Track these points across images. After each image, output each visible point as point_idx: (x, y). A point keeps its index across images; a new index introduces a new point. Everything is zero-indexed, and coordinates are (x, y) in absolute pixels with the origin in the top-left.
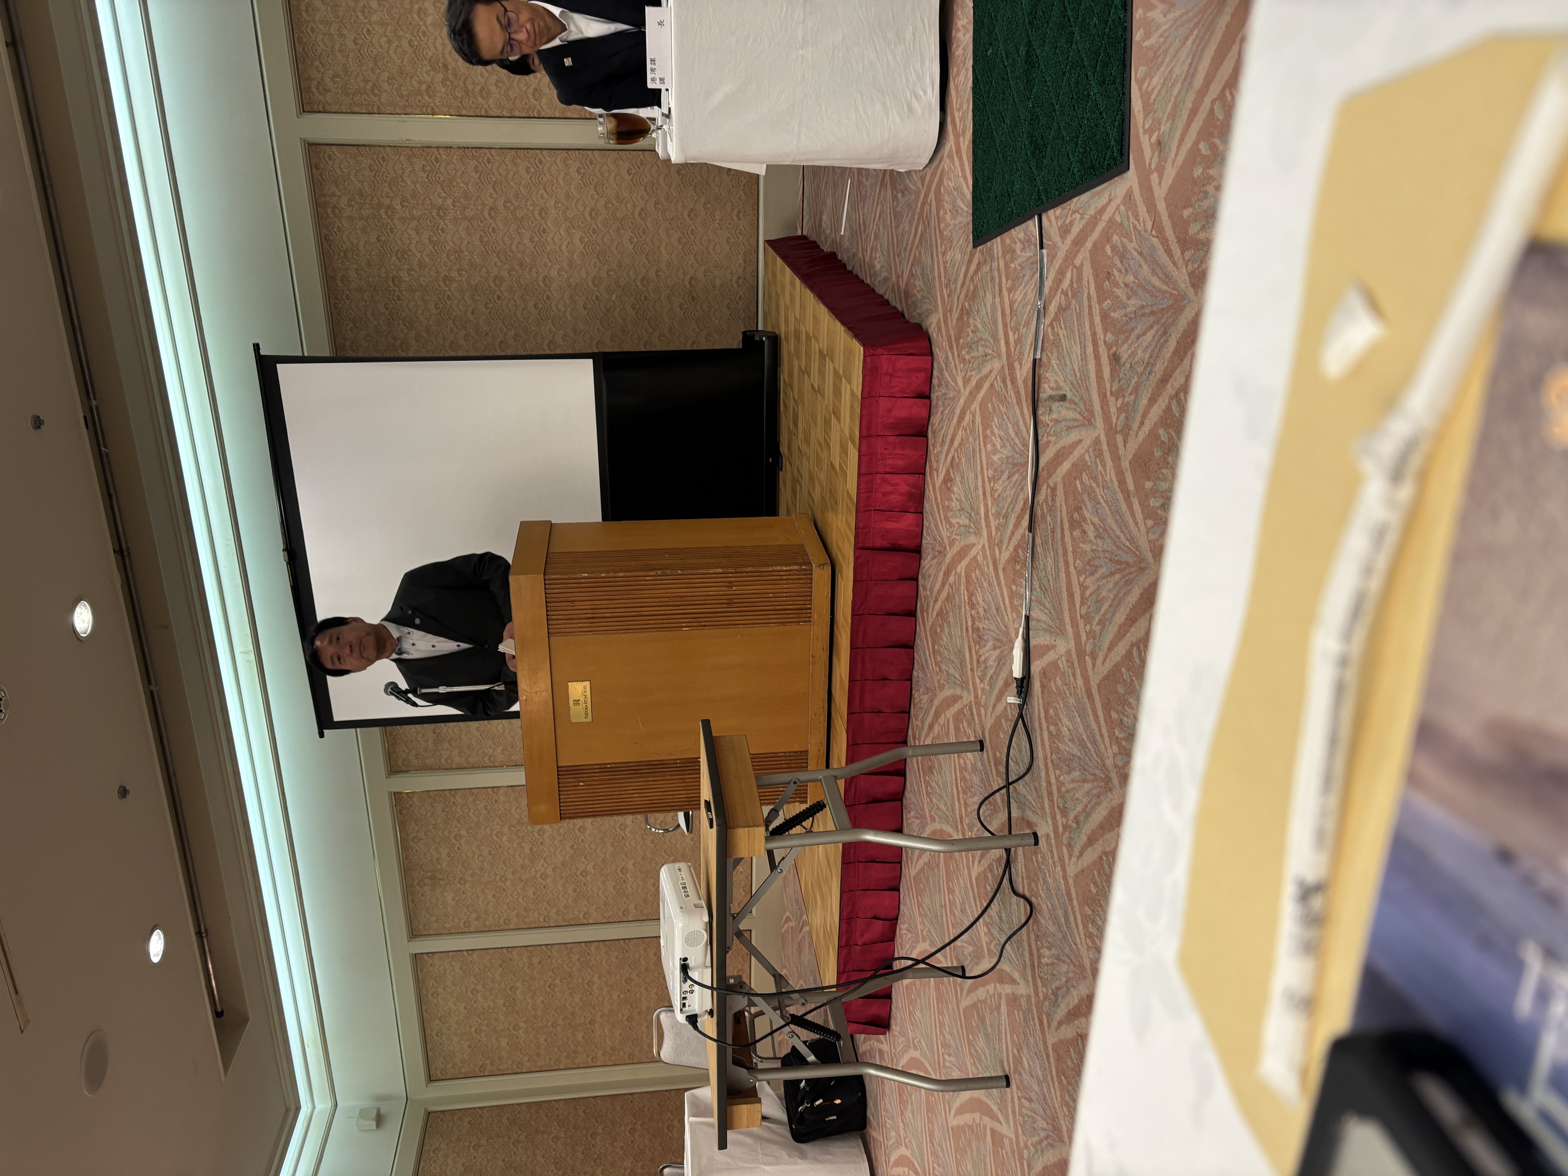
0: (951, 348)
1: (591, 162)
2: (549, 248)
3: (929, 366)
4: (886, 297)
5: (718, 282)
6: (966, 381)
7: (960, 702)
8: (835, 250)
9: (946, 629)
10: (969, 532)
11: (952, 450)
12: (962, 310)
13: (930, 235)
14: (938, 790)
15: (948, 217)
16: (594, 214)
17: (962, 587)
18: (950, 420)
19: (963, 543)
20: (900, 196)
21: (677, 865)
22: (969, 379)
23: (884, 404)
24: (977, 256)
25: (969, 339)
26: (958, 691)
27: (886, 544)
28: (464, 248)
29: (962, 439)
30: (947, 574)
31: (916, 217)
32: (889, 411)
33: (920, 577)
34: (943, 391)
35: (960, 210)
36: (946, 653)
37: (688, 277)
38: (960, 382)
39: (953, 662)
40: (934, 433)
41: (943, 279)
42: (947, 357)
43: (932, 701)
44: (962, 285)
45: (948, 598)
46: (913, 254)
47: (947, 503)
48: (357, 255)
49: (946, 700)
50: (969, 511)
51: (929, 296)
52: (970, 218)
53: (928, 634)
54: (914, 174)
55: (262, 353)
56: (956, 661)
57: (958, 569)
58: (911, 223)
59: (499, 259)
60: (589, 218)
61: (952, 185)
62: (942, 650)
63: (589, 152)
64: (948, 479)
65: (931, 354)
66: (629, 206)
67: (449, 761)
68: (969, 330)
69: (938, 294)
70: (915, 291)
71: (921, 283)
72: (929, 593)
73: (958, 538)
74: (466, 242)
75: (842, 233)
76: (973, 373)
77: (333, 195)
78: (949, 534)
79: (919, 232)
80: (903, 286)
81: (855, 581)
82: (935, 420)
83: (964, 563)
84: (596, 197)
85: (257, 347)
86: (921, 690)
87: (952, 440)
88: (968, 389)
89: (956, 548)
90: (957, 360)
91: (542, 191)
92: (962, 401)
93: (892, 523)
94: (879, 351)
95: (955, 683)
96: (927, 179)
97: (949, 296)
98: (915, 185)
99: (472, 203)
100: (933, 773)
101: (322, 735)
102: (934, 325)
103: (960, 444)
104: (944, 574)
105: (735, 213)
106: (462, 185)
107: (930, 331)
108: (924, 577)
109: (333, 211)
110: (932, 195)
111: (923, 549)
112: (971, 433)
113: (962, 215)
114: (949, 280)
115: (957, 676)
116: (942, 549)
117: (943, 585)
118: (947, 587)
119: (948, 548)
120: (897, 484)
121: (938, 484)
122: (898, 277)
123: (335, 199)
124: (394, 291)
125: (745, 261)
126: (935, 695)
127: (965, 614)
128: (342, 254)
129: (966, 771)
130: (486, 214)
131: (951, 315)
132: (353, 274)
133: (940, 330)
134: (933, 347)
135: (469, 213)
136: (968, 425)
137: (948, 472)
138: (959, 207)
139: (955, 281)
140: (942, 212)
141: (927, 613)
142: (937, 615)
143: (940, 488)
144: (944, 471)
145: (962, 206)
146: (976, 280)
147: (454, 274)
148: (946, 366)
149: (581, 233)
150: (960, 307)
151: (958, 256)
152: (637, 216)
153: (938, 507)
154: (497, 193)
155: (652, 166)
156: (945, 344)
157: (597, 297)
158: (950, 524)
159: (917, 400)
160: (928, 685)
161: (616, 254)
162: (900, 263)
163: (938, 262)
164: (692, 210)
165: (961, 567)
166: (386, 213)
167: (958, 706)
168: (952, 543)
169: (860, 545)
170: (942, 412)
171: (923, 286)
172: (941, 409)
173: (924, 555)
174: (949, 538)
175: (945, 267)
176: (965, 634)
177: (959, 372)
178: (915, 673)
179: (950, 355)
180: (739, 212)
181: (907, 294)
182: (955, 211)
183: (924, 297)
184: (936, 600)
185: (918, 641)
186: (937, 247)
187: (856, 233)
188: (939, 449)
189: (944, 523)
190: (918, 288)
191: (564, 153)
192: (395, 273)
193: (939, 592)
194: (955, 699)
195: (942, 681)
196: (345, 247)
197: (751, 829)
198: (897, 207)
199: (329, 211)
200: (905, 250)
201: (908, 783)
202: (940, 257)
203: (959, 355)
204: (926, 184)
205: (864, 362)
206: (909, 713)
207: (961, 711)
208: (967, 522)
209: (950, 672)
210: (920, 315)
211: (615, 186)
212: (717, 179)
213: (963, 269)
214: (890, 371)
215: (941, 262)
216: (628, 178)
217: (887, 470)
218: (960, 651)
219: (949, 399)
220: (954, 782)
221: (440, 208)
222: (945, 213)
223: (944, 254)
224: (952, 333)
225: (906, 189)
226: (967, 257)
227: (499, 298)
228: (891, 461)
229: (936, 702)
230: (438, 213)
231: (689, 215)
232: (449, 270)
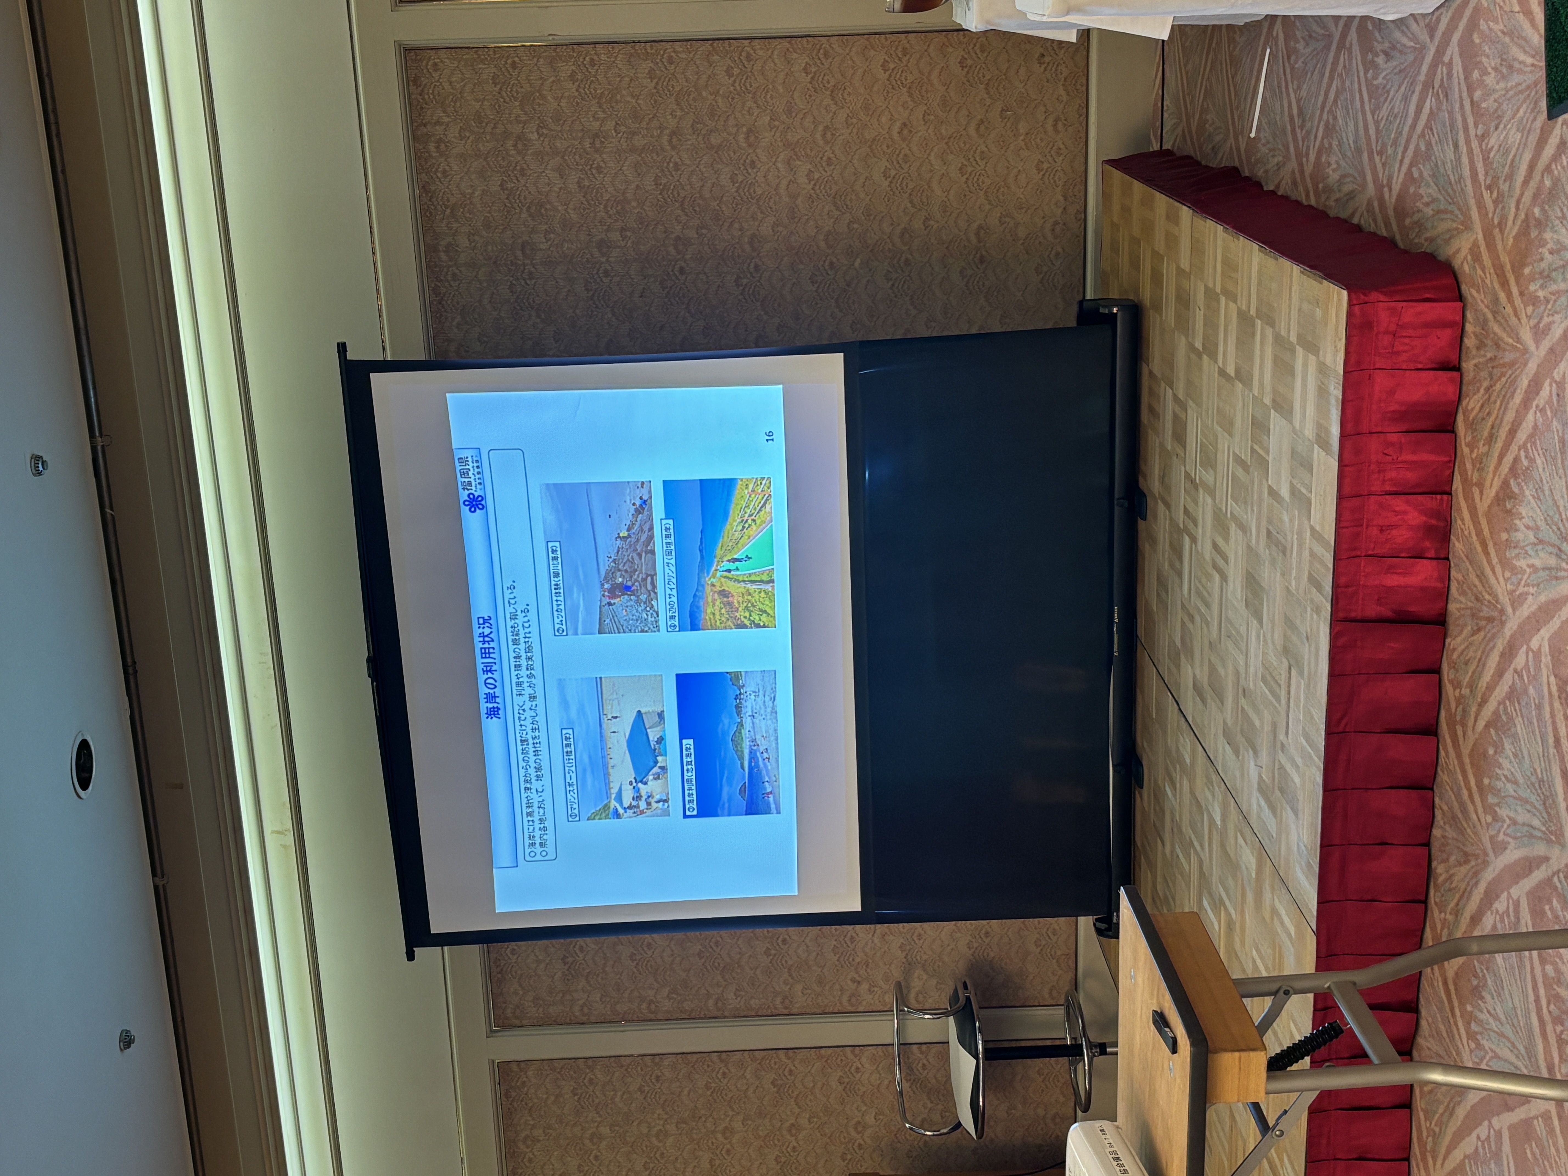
0: (1505, 284)
1: (826, 55)
2: (759, 191)
3: (1458, 318)
4: (1355, 221)
5: (1022, 232)
6: (1539, 333)
7: (1544, 867)
8: (1237, 164)
9: (1507, 746)
10: (1557, 578)
11: (1514, 448)
12: (1526, 220)
13: (1451, 113)
14: (1493, 1024)
15: (1490, 80)
16: (829, 135)
17: (1544, 671)
18: (1506, 400)
19: (1543, 598)
20: (1381, 60)
21: (1098, 1124)
22: (1548, 327)
23: (1381, 381)
24: (1557, 131)
25: (1543, 265)
26: (1540, 849)
27: (1385, 611)
28: (629, 196)
29: (1535, 427)
30: (1509, 654)
31: (1418, 88)
32: (1391, 392)
33: (1445, 667)
34: (1489, 355)
35: (1516, 65)
36: (1510, 788)
37: (975, 226)
38: (1527, 336)
39: (1526, 801)
40: (1471, 425)
41: (1481, 176)
42: (1496, 300)
43: (1476, 874)
44: (1526, 182)
45: (1512, 694)
46: (1412, 148)
47: (1504, 536)
48: (470, 212)
49: (1508, 868)
50: (1558, 542)
51: (1451, 208)
52: (1542, 74)
53: (1467, 760)
54: (1412, 22)
55: (350, 356)
56: (1533, 798)
57: (1534, 643)
58: (1406, 99)
59: (683, 210)
60: (821, 143)
61: (1497, 27)
62: (1499, 784)
63: (824, 40)
64: (1505, 495)
65: (1460, 298)
66: (884, 119)
67: (586, 1010)
68: (1545, 251)
69: (1472, 202)
70: (1419, 204)
71: (1433, 191)
72: (1466, 691)
73: (1532, 590)
74: (633, 186)
75: (1253, 135)
76: (1557, 317)
77: (438, 123)
78: (1509, 587)
79: (1426, 110)
80: (1390, 199)
81: (1333, 676)
82: (1472, 403)
83: (1545, 633)
84: (833, 108)
85: (342, 348)
86: (1453, 858)
87: (1513, 432)
88: (1546, 344)
89: (1525, 611)
90: (1518, 302)
91: (749, 104)
92: (1532, 366)
93: (1395, 577)
94: (1374, 296)
95: (1531, 836)
96: (1442, 26)
97: (1496, 202)
98: (1414, 39)
99: (644, 124)
100: (1482, 998)
101: (411, 956)
102: (1464, 252)
103: (1531, 437)
104: (1502, 655)
105: (1050, 121)
106: (629, 99)
107: (1456, 263)
108: (1453, 666)
109: (437, 147)
110: (1453, 50)
111: (1451, 620)
112: (1555, 414)
113: (1520, 72)
114: (1496, 178)
115: (1536, 823)
116: (1495, 614)
117: (1500, 674)
118: (1508, 677)
119: (1509, 610)
120: (1405, 512)
121: (1482, 506)
122: (1379, 188)
123: (440, 129)
124: (524, 265)
125: (1066, 199)
126: (1486, 863)
127: (1553, 716)
128: (448, 211)
129: (1559, 982)
130: (665, 140)
131: (1502, 232)
132: (464, 242)
133: (1477, 258)
134: (1463, 287)
135: (639, 141)
136: (1549, 401)
137: (1505, 484)
138: (1514, 60)
139: (1510, 177)
140: (1476, 74)
141: (1464, 726)
142: (1487, 726)
143: (1488, 514)
144: (1497, 483)
145: (1522, 57)
146: (1557, 170)
147: (615, 236)
148: (1495, 313)
149: (809, 166)
150: (1522, 216)
151: (1515, 137)
152: (896, 136)
153: (1484, 545)
154: (682, 109)
155: (921, 57)
156: (1492, 280)
157: (832, 263)
158: (1514, 570)
159: (1440, 373)
160: (1467, 849)
161: (862, 195)
162: (1384, 165)
163: (1470, 152)
164: (982, 121)
165: (1541, 639)
166: (515, 146)
167: (1538, 876)
168: (1517, 601)
169: (1341, 615)
170: (1488, 389)
171: (1437, 195)
172: (1485, 384)
173: (1452, 629)
174: (1511, 593)
175: (1486, 159)
176: (1552, 750)
177: (1524, 320)
178: (1436, 832)
179: (1502, 296)
180: (1056, 120)
181: (1401, 212)
182: (1508, 66)
183: (1438, 212)
184: (1484, 702)
185: (1443, 776)
186: (1466, 129)
187: (1284, 131)
188: (1483, 449)
189: (1498, 569)
190: (1426, 199)
191: (785, 44)
192: (526, 238)
193: (1491, 688)
194: (1529, 865)
195: (1501, 837)
196: (453, 200)
197: (1243, 1054)
198: (1375, 78)
199: (432, 146)
200: (1395, 143)
201: (1423, 1023)
202: (1475, 144)
203: (1521, 294)
204: (1439, 34)
205: (1350, 314)
206: (1425, 902)
207: (1548, 881)
208: (1552, 561)
209: (1520, 819)
210: (1432, 240)
211: (862, 90)
212: (1023, 70)
213: (1527, 156)
214: (1393, 327)
215: (1476, 151)
216: (882, 75)
217: (1388, 488)
218: (1541, 781)
219: (1503, 365)
220: (1532, 1006)
221: (596, 136)
222: (1485, 73)
223: (1482, 138)
224: (1505, 259)
225: (1393, 47)
226: (1533, 138)
227: (682, 270)
228: (1394, 474)
229: (1488, 875)
230: (592, 144)
231: (977, 130)
232: (607, 231)
